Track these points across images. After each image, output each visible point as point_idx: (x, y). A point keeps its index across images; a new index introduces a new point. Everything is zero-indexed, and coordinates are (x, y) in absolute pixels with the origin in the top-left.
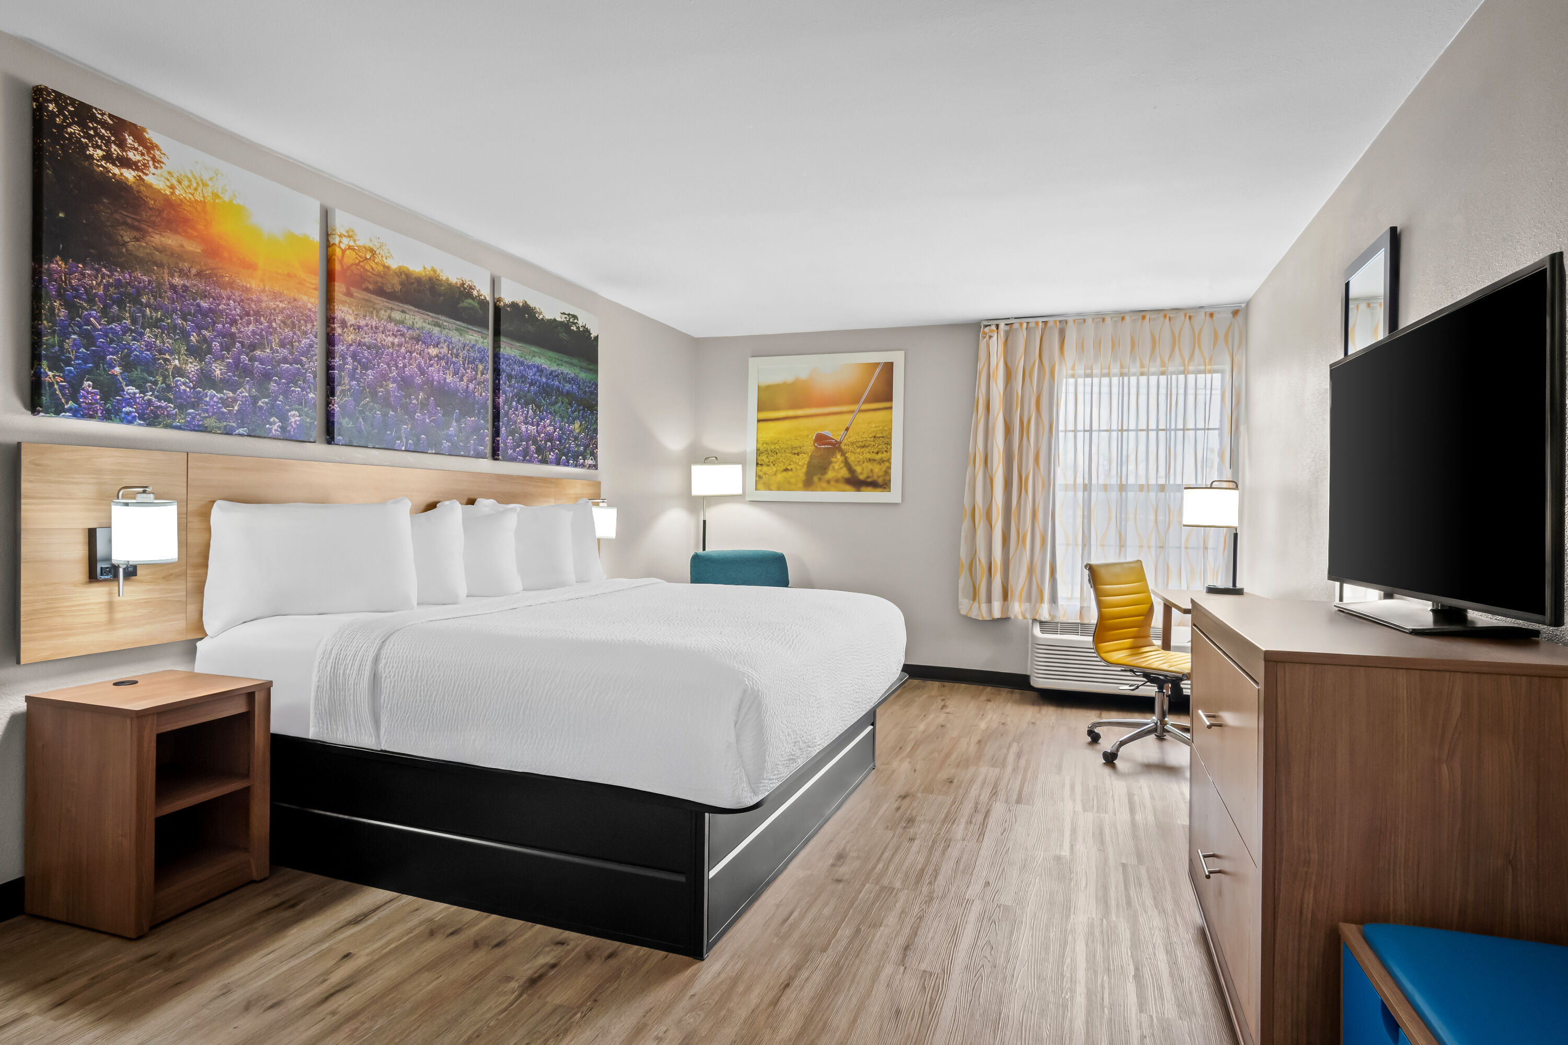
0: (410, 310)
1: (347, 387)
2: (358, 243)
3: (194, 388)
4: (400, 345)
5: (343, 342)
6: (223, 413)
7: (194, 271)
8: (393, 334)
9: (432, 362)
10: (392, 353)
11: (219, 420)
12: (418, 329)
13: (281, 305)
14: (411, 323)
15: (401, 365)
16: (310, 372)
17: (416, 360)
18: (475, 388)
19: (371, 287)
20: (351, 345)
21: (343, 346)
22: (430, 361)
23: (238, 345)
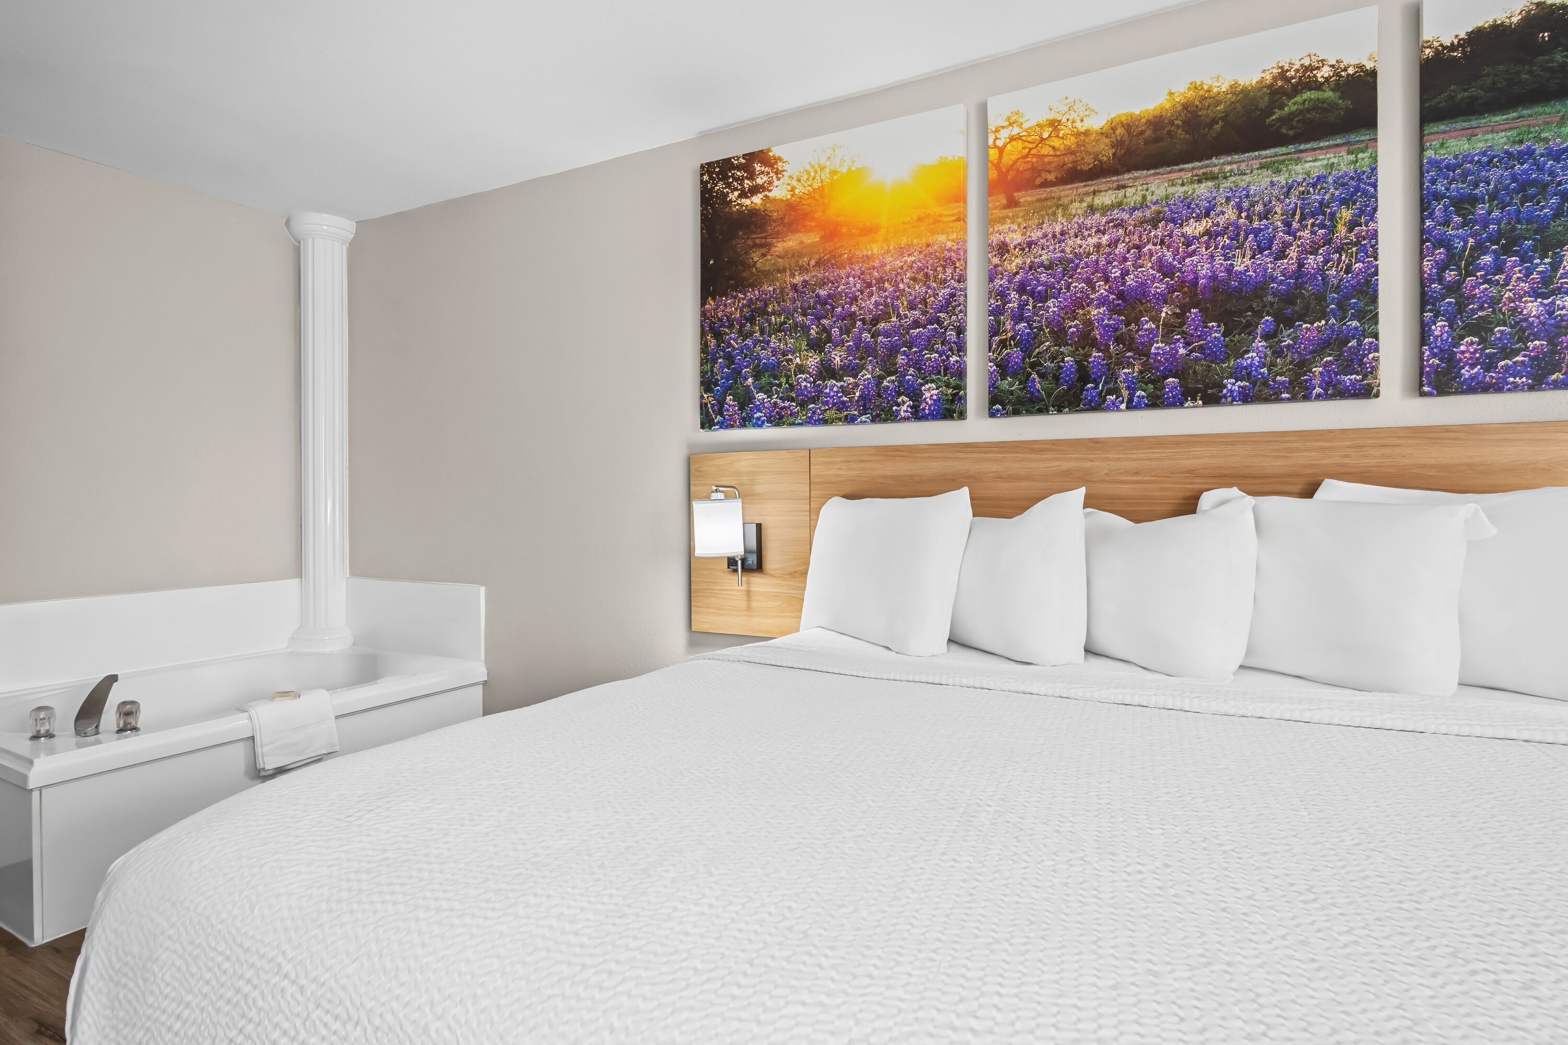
0: (1136, 179)
1: (1009, 335)
2: (1025, 126)
3: (814, 382)
4: (1114, 243)
5: (1002, 274)
6: (844, 403)
7: (813, 263)
8: (1098, 231)
9: (1193, 247)
10: (1097, 261)
11: (840, 410)
12: (1155, 204)
13: (909, 259)
14: (1139, 199)
15: (1117, 274)
16: (952, 330)
17: (1151, 255)
18: (1326, 261)
19: (1051, 177)
20: (1017, 273)
21: (1002, 279)
22: (1188, 246)
23: (859, 323)
